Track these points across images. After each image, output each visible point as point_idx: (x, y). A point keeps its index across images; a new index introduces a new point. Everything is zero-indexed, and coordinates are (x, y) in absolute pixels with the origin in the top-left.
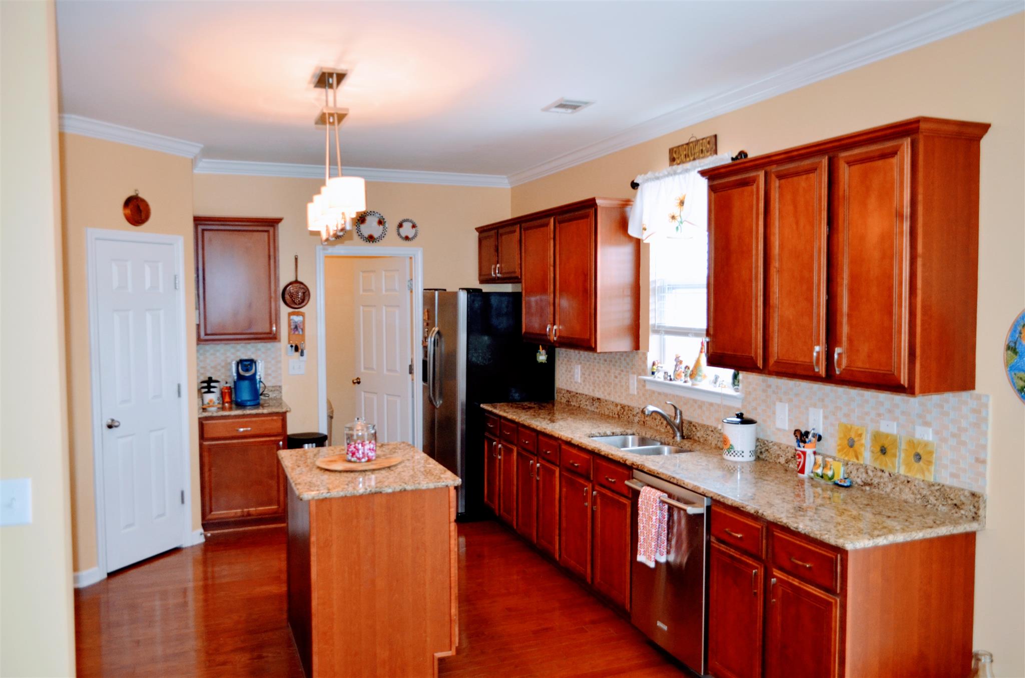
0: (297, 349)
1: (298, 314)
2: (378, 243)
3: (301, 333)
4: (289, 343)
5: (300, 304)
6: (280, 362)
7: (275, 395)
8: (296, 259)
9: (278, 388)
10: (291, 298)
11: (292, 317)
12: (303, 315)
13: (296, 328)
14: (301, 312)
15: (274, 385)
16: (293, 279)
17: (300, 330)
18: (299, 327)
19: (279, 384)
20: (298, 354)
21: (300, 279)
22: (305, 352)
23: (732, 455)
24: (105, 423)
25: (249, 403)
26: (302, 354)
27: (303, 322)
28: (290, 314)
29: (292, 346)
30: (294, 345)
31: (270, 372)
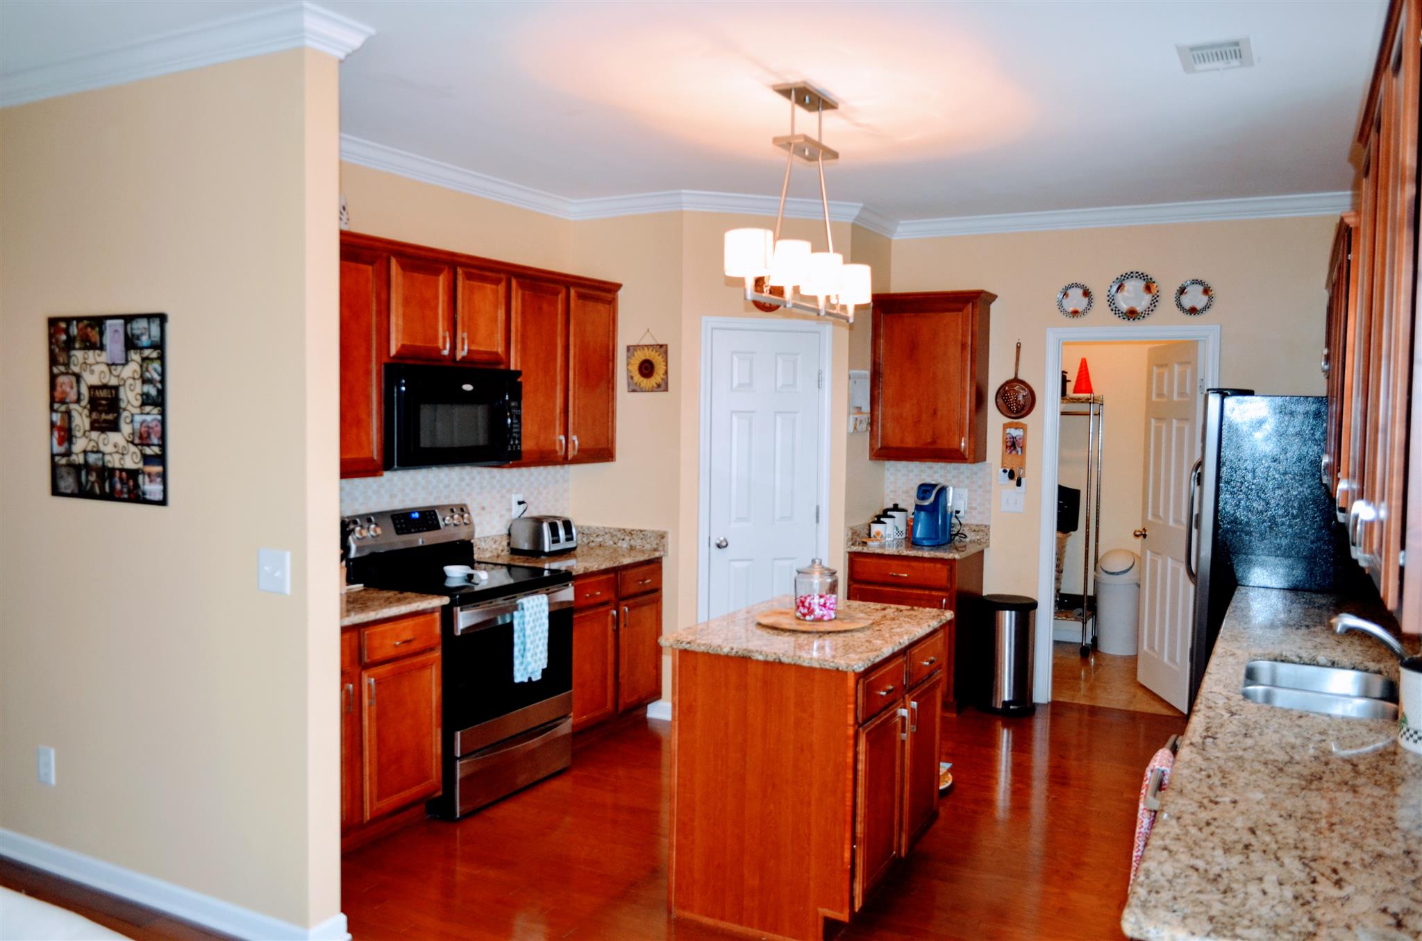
0: (1011, 475)
1: (1017, 427)
2: (1142, 321)
3: (1020, 453)
4: (1003, 466)
5: (1017, 412)
6: (990, 491)
7: (978, 537)
8: (1018, 348)
9: (983, 528)
10: (1005, 403)
11: (1008, 431)
12: (1024, 427)
13: (1013, 445)
14: (1022, 424)
15: (980, 523)
16: (1012, 376)
17: (1019, 449)
18: (1018, 444)
19: (986, 523)
20: (1014, 482)
21: (1020, 377)
22: (1023, 480)
23: (1411, 740)
24: (714, 541)
25: (925, 543)
26: (1019, 484)
27: (1024, 438)
28: (1006, 426)
29: (1005, 471)
30: (1008, 470)
31: (974, 505)
